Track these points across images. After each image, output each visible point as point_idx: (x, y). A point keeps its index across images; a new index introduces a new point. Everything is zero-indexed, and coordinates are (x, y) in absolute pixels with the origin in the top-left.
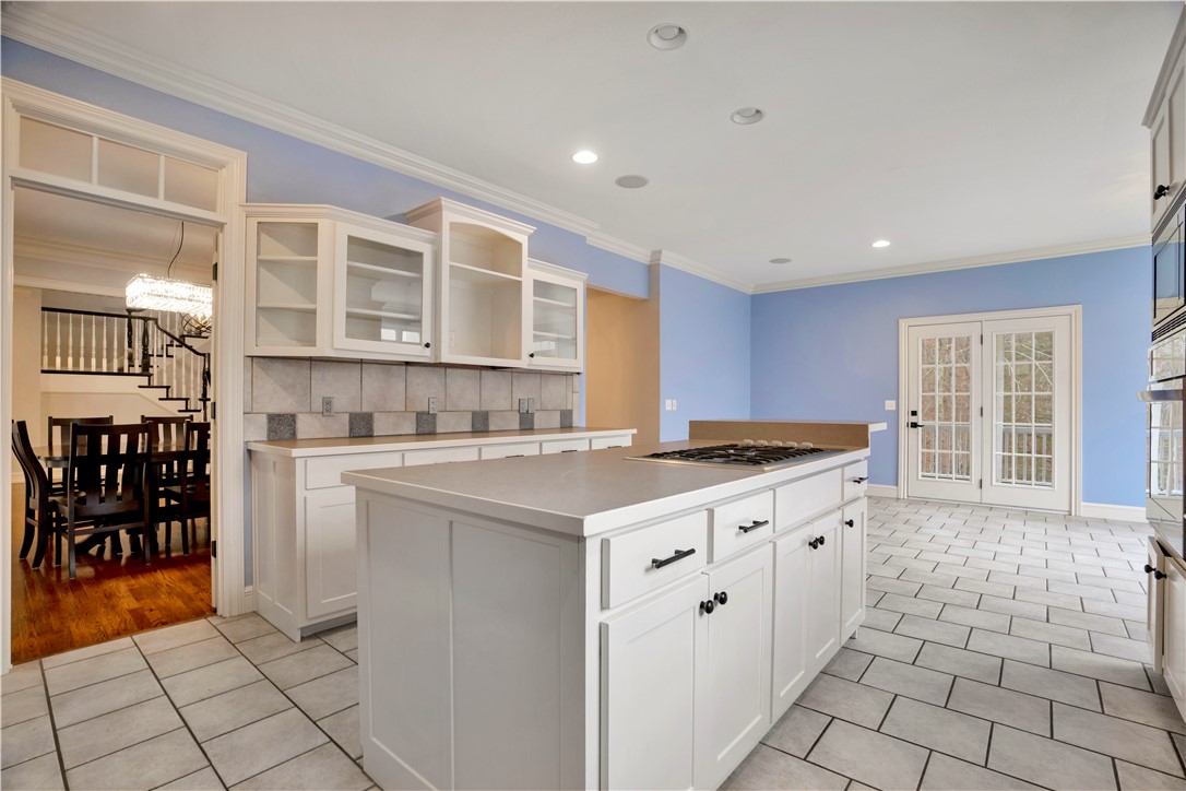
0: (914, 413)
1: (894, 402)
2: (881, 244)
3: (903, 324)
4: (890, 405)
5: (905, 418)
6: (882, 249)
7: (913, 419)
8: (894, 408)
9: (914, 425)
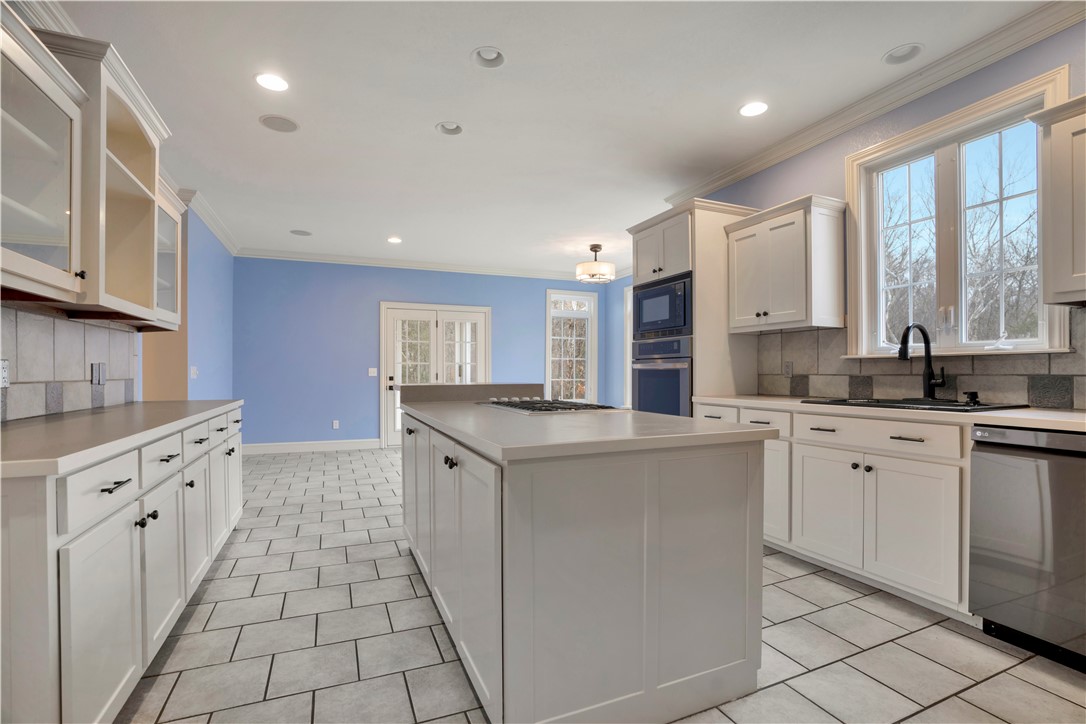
0: (391, 379)
1: (375, 370)
2: (395, 240)
3: (384, 305)
4: (373, 372)
5: (385, 383)
6: (394, 244)
7: (391, 383)
8: (376, 375)
9: (391, 388)
